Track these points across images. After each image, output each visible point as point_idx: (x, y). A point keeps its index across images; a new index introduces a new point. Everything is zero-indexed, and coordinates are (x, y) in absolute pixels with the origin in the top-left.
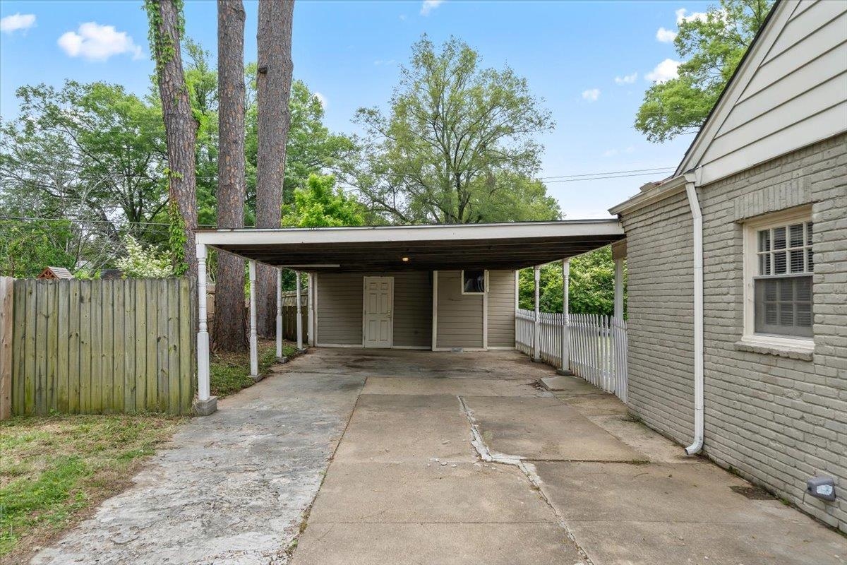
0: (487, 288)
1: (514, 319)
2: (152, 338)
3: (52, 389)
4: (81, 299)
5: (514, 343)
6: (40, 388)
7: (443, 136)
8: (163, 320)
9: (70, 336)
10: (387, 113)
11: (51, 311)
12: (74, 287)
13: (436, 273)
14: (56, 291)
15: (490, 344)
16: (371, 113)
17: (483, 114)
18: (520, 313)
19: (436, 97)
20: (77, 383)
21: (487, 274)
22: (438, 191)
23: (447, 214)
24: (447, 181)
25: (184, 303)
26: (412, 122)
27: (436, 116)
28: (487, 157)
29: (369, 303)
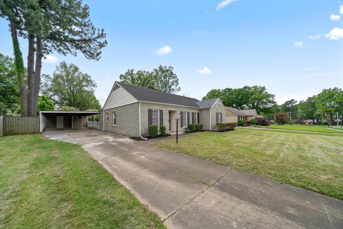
0: (82, 118)
1: (87, 123)
2: (32, 124)
3: (12, 132)
4: (18, 119)
5: (87, 127)
6: (9, 132)
7: (69, 84)
8: (34, 122)
9: (16, 124)
10: (52, 76)
11: (11, 121)
12: (17, 118)
13: (72, 116)
14: (13, 118)
15: (83, 127)
16: (47, 76)
17: (81, 82)
18: (88, 122)
19: (67, 76)
20: (17, 131)
21: (82, 116)
22: (67, 97)
23: (70, 102)
24: (70, 95)
25: (38, 120)
26: (60, 80)
27: (68, 80)
28: (81, 91)
29: (58, 121)
